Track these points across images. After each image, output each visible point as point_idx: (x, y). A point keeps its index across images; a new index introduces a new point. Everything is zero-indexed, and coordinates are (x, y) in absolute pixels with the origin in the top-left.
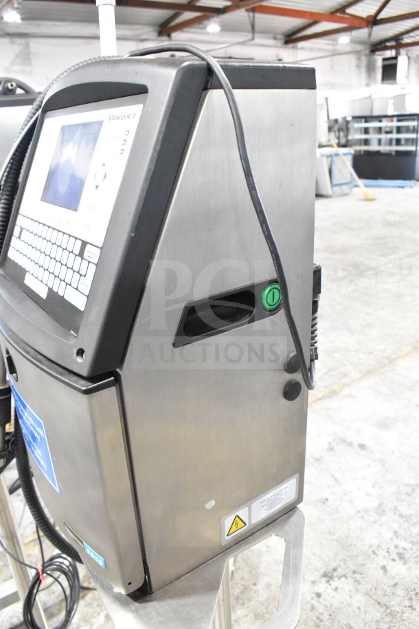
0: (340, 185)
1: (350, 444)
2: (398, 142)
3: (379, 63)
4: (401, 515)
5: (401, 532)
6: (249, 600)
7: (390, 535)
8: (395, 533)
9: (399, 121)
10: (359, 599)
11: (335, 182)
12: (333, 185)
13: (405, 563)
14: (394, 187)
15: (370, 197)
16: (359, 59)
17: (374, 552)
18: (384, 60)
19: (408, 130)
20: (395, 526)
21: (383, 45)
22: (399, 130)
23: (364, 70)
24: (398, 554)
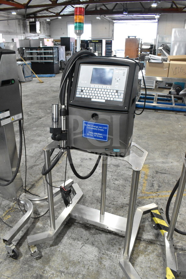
0: (27, 77)
1: (86, 159)
2: (45, 58)
3: (28, 24)
4: (110, 171)
5: (113, 175)
6: (87, 201)
7: (110, 176)
8: (111, 175)
9: (44, 50)
10: (112, 191)
11: (26, 76)
12: (25, 77)
13: (118, 181)
14: (48, 77)
15: (42, 81)
16: (19, 21)
17: (109, 181)
18: (30, 22)
19: (48, 53)
20: (111, 174)
21: (29, 16)
22: (45, 54)
23: (22, 26)
24: (115, 179)
